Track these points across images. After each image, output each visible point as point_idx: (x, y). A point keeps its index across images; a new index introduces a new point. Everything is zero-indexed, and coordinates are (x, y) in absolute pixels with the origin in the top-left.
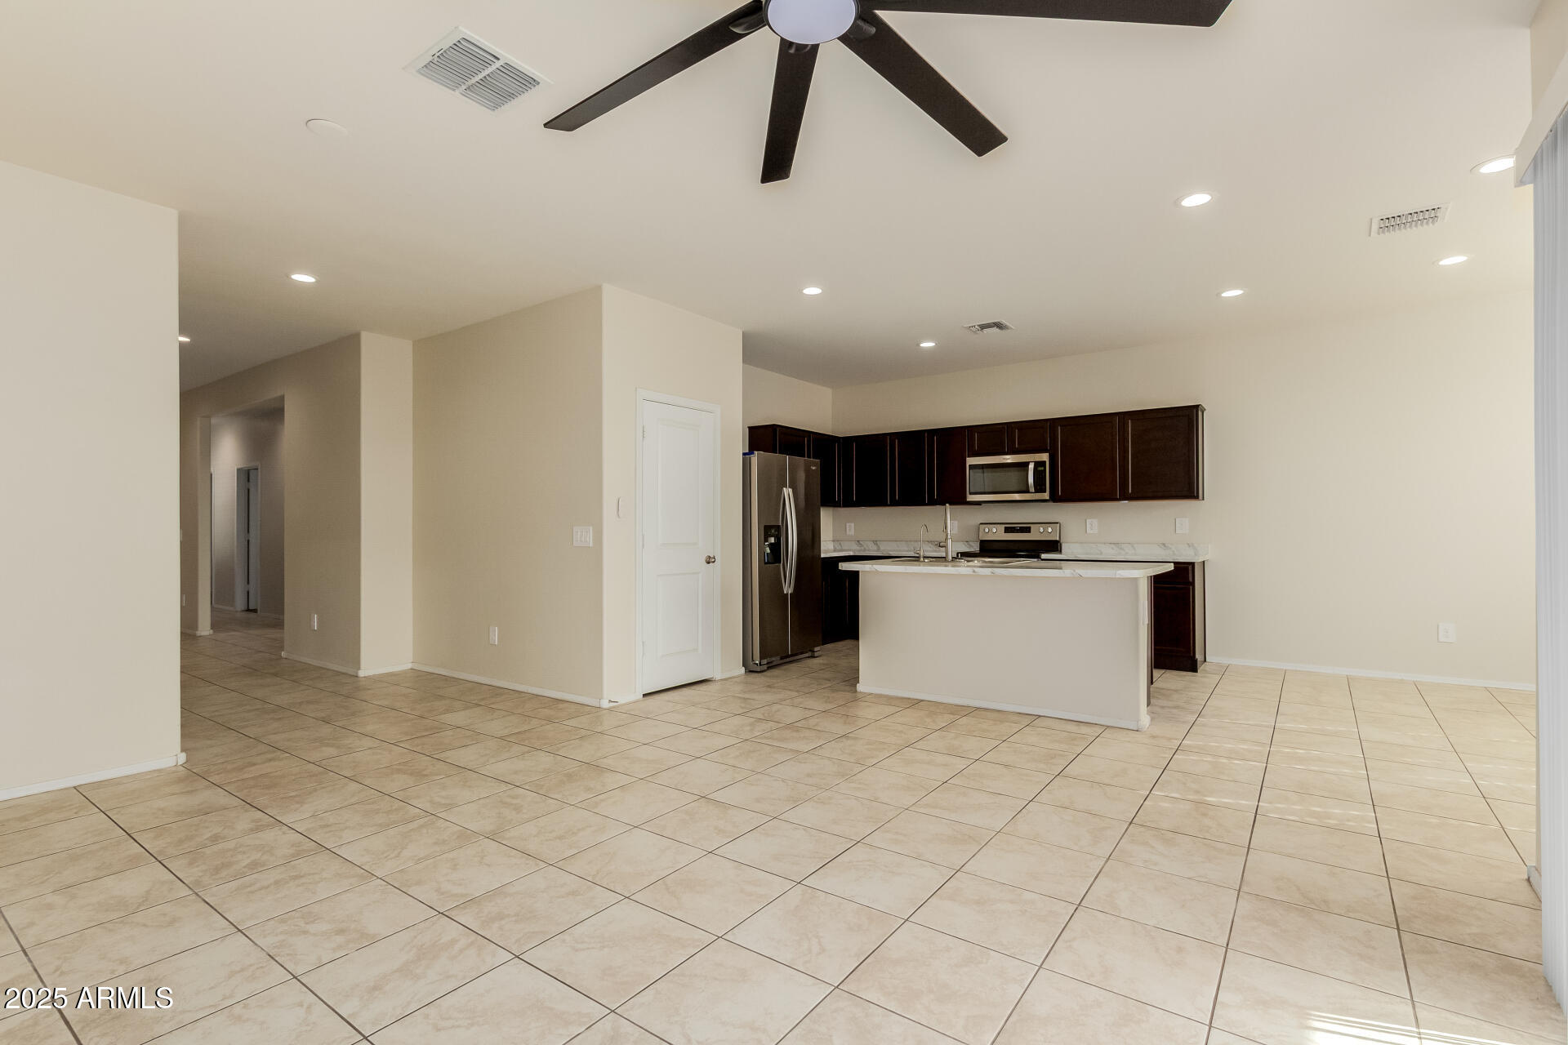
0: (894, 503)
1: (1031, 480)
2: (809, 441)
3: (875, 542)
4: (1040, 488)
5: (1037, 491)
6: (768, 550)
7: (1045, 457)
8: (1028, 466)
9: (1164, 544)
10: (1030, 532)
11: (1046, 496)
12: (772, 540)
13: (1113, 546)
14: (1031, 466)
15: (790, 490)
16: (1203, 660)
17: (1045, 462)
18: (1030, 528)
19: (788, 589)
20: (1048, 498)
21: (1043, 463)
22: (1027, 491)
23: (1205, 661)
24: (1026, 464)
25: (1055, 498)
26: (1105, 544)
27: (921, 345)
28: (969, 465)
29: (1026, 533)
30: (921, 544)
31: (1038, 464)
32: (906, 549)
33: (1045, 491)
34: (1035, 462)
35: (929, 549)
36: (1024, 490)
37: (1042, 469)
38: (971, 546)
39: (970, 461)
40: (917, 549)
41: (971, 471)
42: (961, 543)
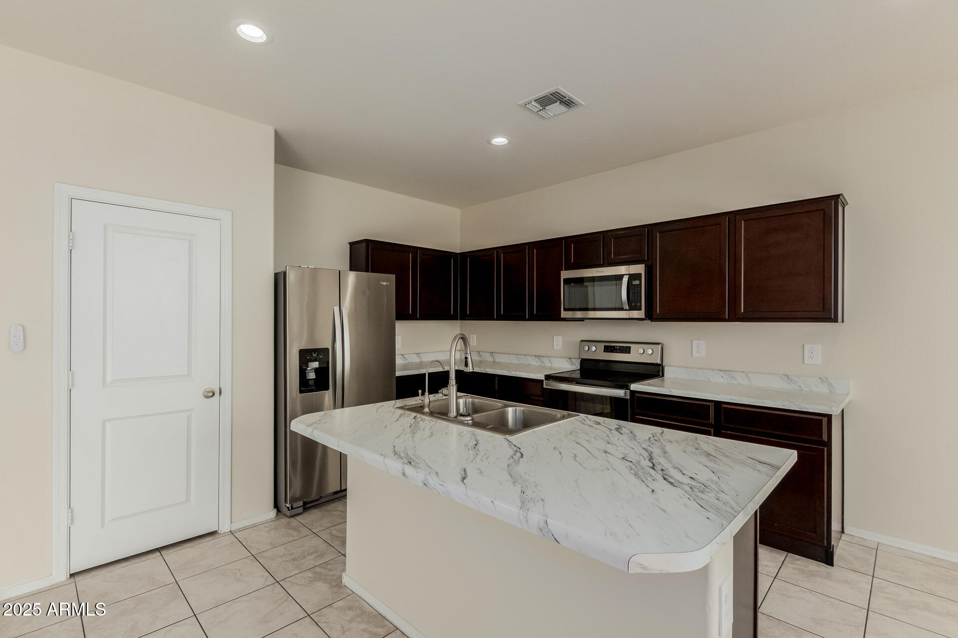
1: (625, 295)
2: (414, 256)
3: (491, 354)
4: (633, 305)
5: (632, 308)
7: (640, 269)
8: (622, 279)
10: (629, 352)
11: (640, 314)
12: (316, 364)
13: (722, 373)
14: (625, 280)
16: (840, 529)
17: (641, 274)
18: (630, 347)
20: (643, 317)
21: (637, 276)
22: (622, 309)
23: (843, 532)
24: (619, 278)
25: (651, 316)
26: (713, 370)
27: (492, 142)
28: (564, 279)
29: (626, 353)
30: (529, 358)
31: (633, 277)
32: (517, 362)
33: (640, 309)
34: (629, 274)
35: (536, 364)
36: (618, 306)
37: (637, 282)
38: (572, 363)
39: (565, 274)
40: (526, 363)
41: (565, 285)
42: (564, 359)
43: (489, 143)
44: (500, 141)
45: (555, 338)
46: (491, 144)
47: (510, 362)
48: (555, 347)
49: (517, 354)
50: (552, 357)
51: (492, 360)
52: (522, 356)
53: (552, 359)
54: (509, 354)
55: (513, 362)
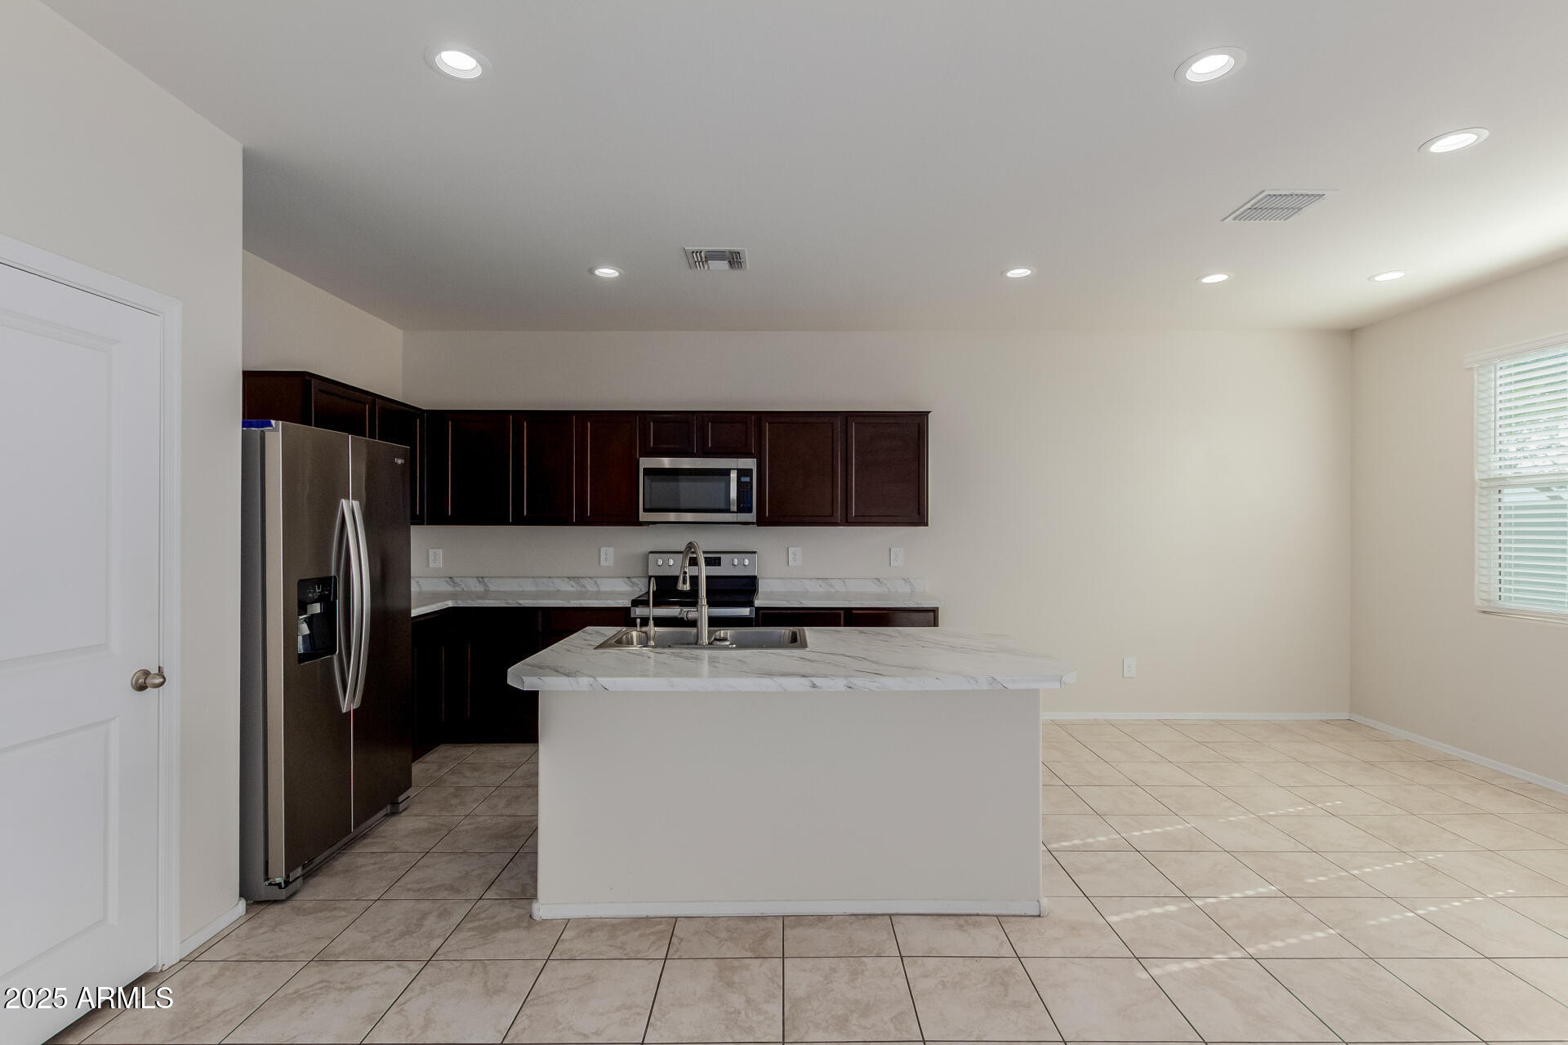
0: (519, 521)
1: (733, 494)
2: (372, 411)
3: (480, 579)
4: (744, 506)
5: (740, 510)
6: (305, 629)
7: (750, 463)
8: (729, 475)
9: (878, 580)
10: (719, 565)
11: (751, 517)
12: (316, 608)
13: (820, 581)
14: (734, 475)
15: (356, 504)
17: (751, 470)
18: (719, 558)
19: (349, 703)
20: (754, 520)
21: (748, 472)
22: (728, 511)
24: (726, 473)
25: (762, 521)
26: (811, 579)
27: (597, 272)
28: (644, 469)
29: (714, 565)
30: (557, 581)
31: (742, 473)
32: (534, 589)
33: (750, 511)
34: (738, 469)
35: (571, 589)
36: (723, 506)
37: (747, 479)
38: (634, 584)
39: (646, 463)
40: (552, 589)
41: (646, 478)
42: (620, 579)
43: (591, 271)
44: (607, 272)
45: (603, 550)
46: (595, 275)
47: (520, 589)
48: (603, 563)
49: (533, 577)
50: (600, 577)
51: (483, 589)
52: (544, 580)
53: (599, 581)
54: (517, 577)
55: (526, 589)
